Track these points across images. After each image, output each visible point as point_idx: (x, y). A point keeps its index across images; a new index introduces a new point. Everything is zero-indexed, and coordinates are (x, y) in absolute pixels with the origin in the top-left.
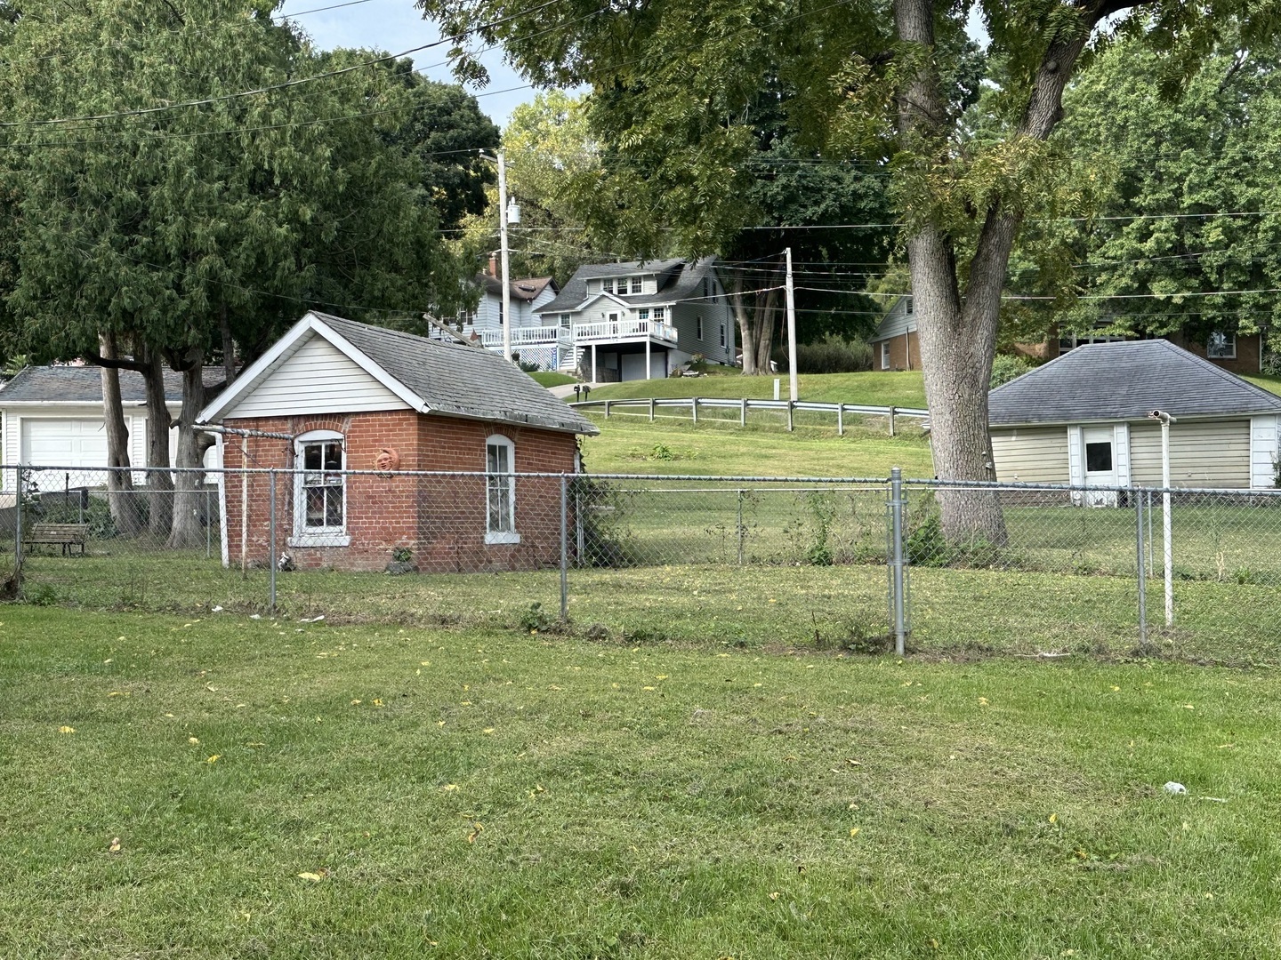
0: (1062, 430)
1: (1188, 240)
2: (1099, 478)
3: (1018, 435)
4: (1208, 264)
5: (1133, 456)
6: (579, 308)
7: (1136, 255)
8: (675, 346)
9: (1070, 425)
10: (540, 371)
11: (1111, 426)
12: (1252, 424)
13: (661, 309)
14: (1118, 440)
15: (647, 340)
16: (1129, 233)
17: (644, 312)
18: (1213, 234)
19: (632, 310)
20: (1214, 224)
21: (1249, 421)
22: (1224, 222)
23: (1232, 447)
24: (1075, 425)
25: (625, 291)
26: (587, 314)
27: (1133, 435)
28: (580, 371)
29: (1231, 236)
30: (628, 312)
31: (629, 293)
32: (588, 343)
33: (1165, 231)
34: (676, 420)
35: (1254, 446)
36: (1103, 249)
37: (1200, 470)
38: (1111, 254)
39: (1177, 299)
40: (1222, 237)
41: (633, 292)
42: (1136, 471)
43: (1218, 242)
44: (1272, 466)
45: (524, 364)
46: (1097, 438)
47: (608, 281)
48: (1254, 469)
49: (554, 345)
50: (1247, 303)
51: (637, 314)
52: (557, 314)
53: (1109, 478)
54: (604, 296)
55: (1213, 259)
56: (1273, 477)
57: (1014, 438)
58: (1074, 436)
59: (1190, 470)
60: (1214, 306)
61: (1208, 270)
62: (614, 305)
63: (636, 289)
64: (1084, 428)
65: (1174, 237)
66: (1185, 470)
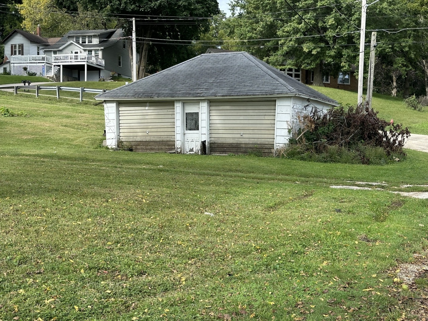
0: (171, 104)
1: (320, 25)
2: (192, 135)
3: (150, 106)
4: (328, 36)
5: (212, 122)
6: (61, 48)
7: (296, 31)
8: (104, 68)
9: (176, 100)
10: (37, 76)
11: (198, 102)
12: (278, 103)
13: (98, 50)
14: (203, 110)
15: (85, 63)
16: (294, 20)
17: (90, 51)
18: (330, 20)
19: (85, 50)
20: (331, 16)
21: (276, 101)
22: (335, 15)
23: (266, 117)
24: (179, 101)
25: (85, 42)
26: (64, 51)
27: (212, 108)
28: (55, 77)
29: (339, 22)
30: (83, 51)
31: (87, 43)
32: (59, 64)
33: (309, 19)
34: (49, 97)
35: (278, 117)
36: (283, 28)
37: (247, 132)
38: (286, 30)
39: (314, 52)
40: (334, 22)
41: (89, 42)
42: (213, 131)
43: (332, 25)
44: (287, 130)
45: (29, 72)
46: (191, 109)
47: (77, 38)
48: (277, 132)
49: (43, 64)
50: (345, 55)
51: (87, 52)
52: (51, 51)
53: (196, 135)
54: (72, 43)
55: (330, 33)
56: (287, 138)
57: (147, 108)
58: (178, 107)
59: (242, 132)
60: (330, 56)
61: (329, 39)
62: (78, 48)
63: (90, 42)
64: (185, 103)
65: (313, 22)
66: (239, 132)
